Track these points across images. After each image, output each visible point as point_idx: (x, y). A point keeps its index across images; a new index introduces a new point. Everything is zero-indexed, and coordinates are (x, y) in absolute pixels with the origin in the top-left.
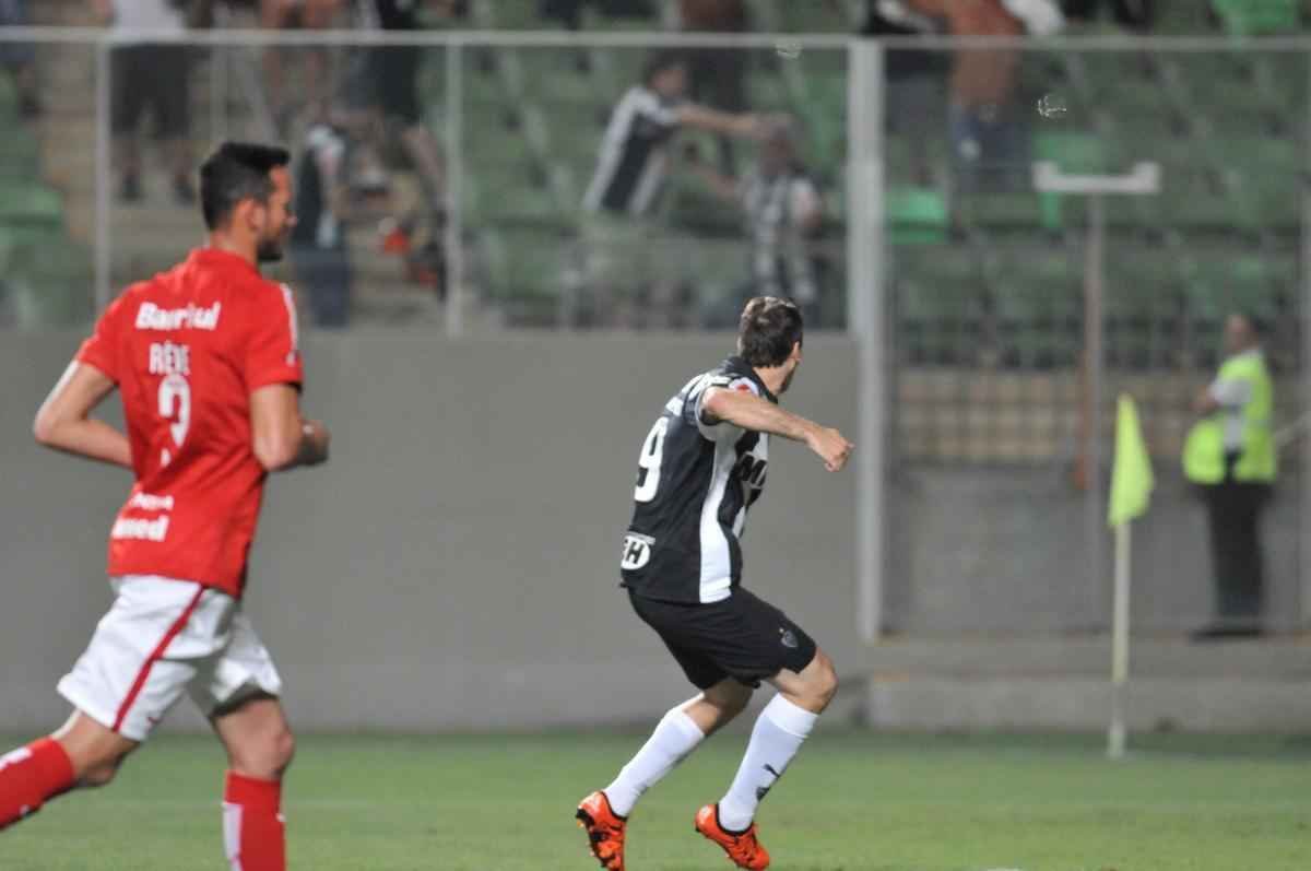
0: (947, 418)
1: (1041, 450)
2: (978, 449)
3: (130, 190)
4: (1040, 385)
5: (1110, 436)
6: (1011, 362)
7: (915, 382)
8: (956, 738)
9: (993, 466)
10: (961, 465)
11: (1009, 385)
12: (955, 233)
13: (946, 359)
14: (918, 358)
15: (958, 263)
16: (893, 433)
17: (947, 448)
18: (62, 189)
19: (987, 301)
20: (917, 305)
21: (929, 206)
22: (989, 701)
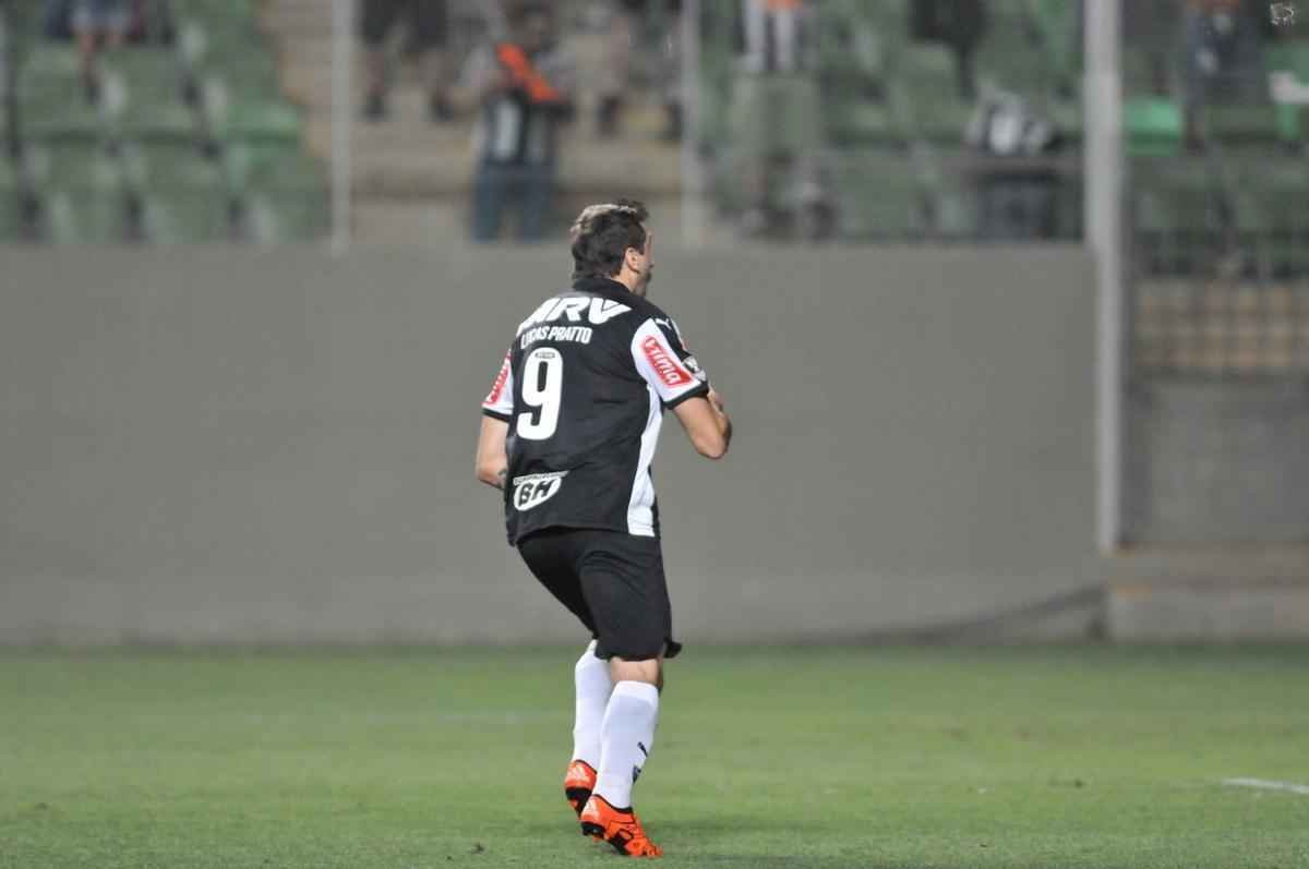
0: (1185, 331)
1: (1278, 360)
2: (1215, 360)
3: (375, 108)
4: (1278, 296)
6: (1249, 273)
7: (1152, 295)
8: (1193, 650)
9: (1231, 377)
10: (1200, 377)
11: (1246, 297)
12: (1192, 143)
13: (1183, 269)
14: (1156, 270)
15: (1196, 175)
16: (1131, 346)
17: (1184, 358)
18: (301, 106)
19: (1225, 213)
20: (1155, 217)
21: (1165, 117)
22: (1229, 613)
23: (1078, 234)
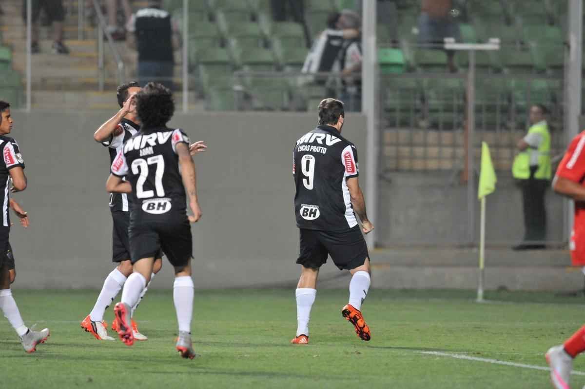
0: (405, 150)
1: (447, 165)
2: (419, 165)
4: (446, 136)
5: (478, 159)
6: (435, 126)
7: (390, 135)
8: (409, 293)
9: (425, 172)
10: (411, 171)
11: (432, 135)
12: (409, 69)
13: (404, 124)
14: (392, 125)
15: (410, 82)
16: (381, 158)
17: (405, 164)
19: (423, 99)
20: (393, 101)
21: (396, 56)
22: (425, 277)
23: (358, 108)
